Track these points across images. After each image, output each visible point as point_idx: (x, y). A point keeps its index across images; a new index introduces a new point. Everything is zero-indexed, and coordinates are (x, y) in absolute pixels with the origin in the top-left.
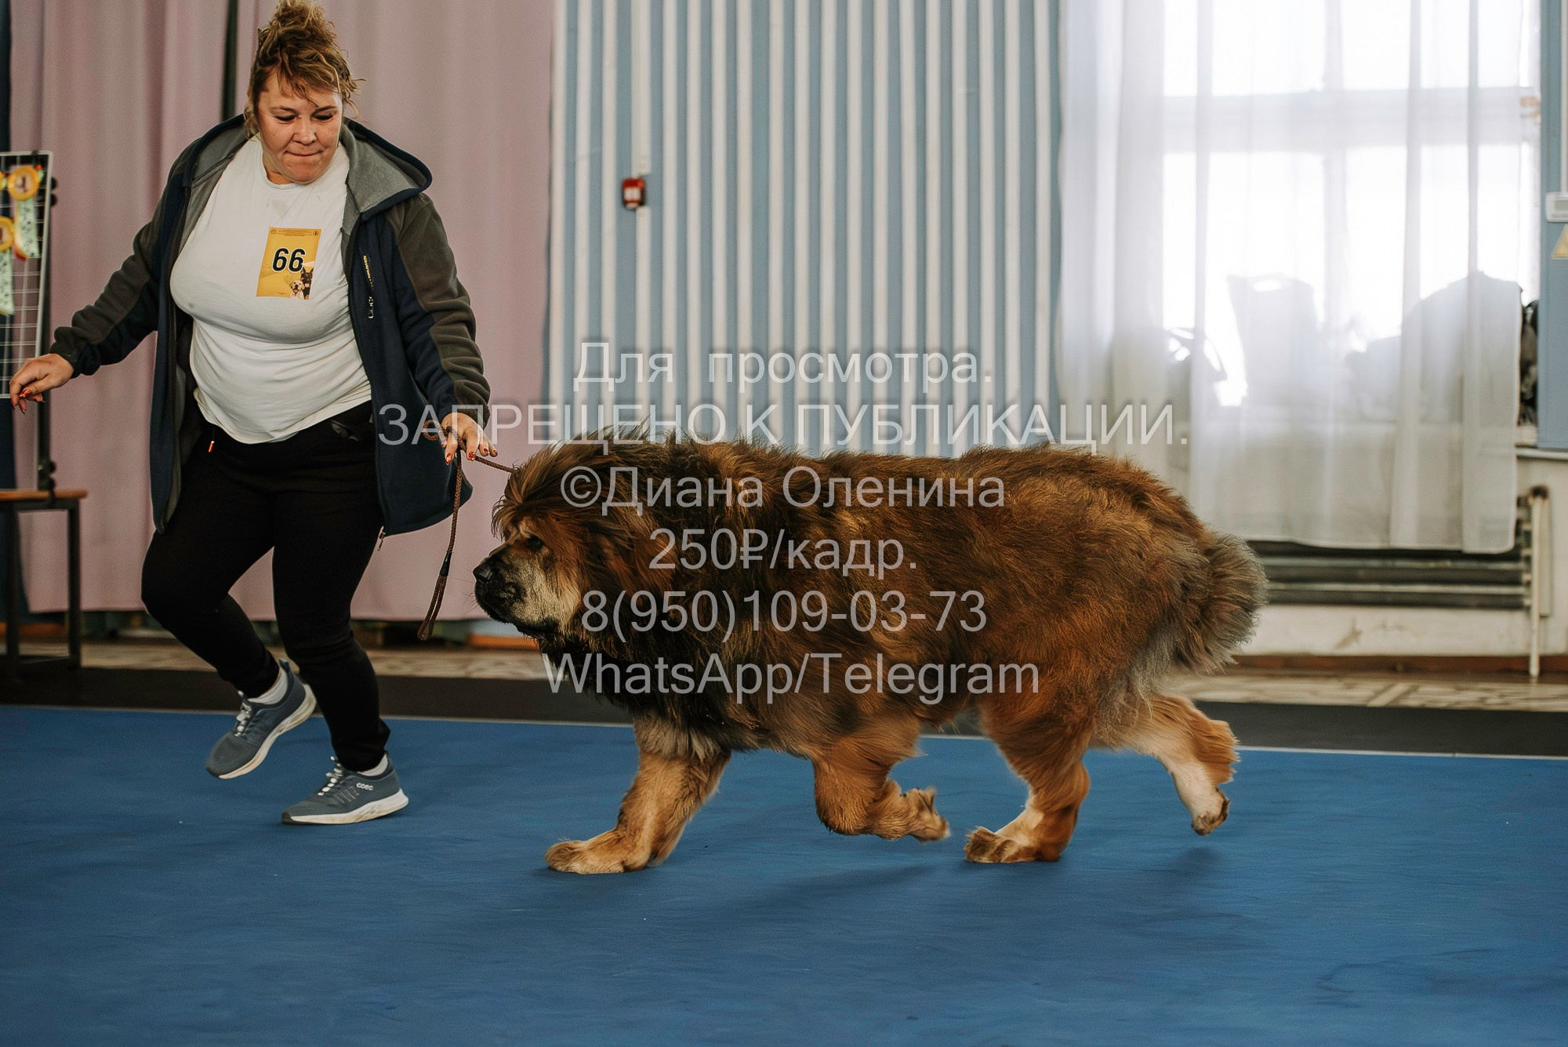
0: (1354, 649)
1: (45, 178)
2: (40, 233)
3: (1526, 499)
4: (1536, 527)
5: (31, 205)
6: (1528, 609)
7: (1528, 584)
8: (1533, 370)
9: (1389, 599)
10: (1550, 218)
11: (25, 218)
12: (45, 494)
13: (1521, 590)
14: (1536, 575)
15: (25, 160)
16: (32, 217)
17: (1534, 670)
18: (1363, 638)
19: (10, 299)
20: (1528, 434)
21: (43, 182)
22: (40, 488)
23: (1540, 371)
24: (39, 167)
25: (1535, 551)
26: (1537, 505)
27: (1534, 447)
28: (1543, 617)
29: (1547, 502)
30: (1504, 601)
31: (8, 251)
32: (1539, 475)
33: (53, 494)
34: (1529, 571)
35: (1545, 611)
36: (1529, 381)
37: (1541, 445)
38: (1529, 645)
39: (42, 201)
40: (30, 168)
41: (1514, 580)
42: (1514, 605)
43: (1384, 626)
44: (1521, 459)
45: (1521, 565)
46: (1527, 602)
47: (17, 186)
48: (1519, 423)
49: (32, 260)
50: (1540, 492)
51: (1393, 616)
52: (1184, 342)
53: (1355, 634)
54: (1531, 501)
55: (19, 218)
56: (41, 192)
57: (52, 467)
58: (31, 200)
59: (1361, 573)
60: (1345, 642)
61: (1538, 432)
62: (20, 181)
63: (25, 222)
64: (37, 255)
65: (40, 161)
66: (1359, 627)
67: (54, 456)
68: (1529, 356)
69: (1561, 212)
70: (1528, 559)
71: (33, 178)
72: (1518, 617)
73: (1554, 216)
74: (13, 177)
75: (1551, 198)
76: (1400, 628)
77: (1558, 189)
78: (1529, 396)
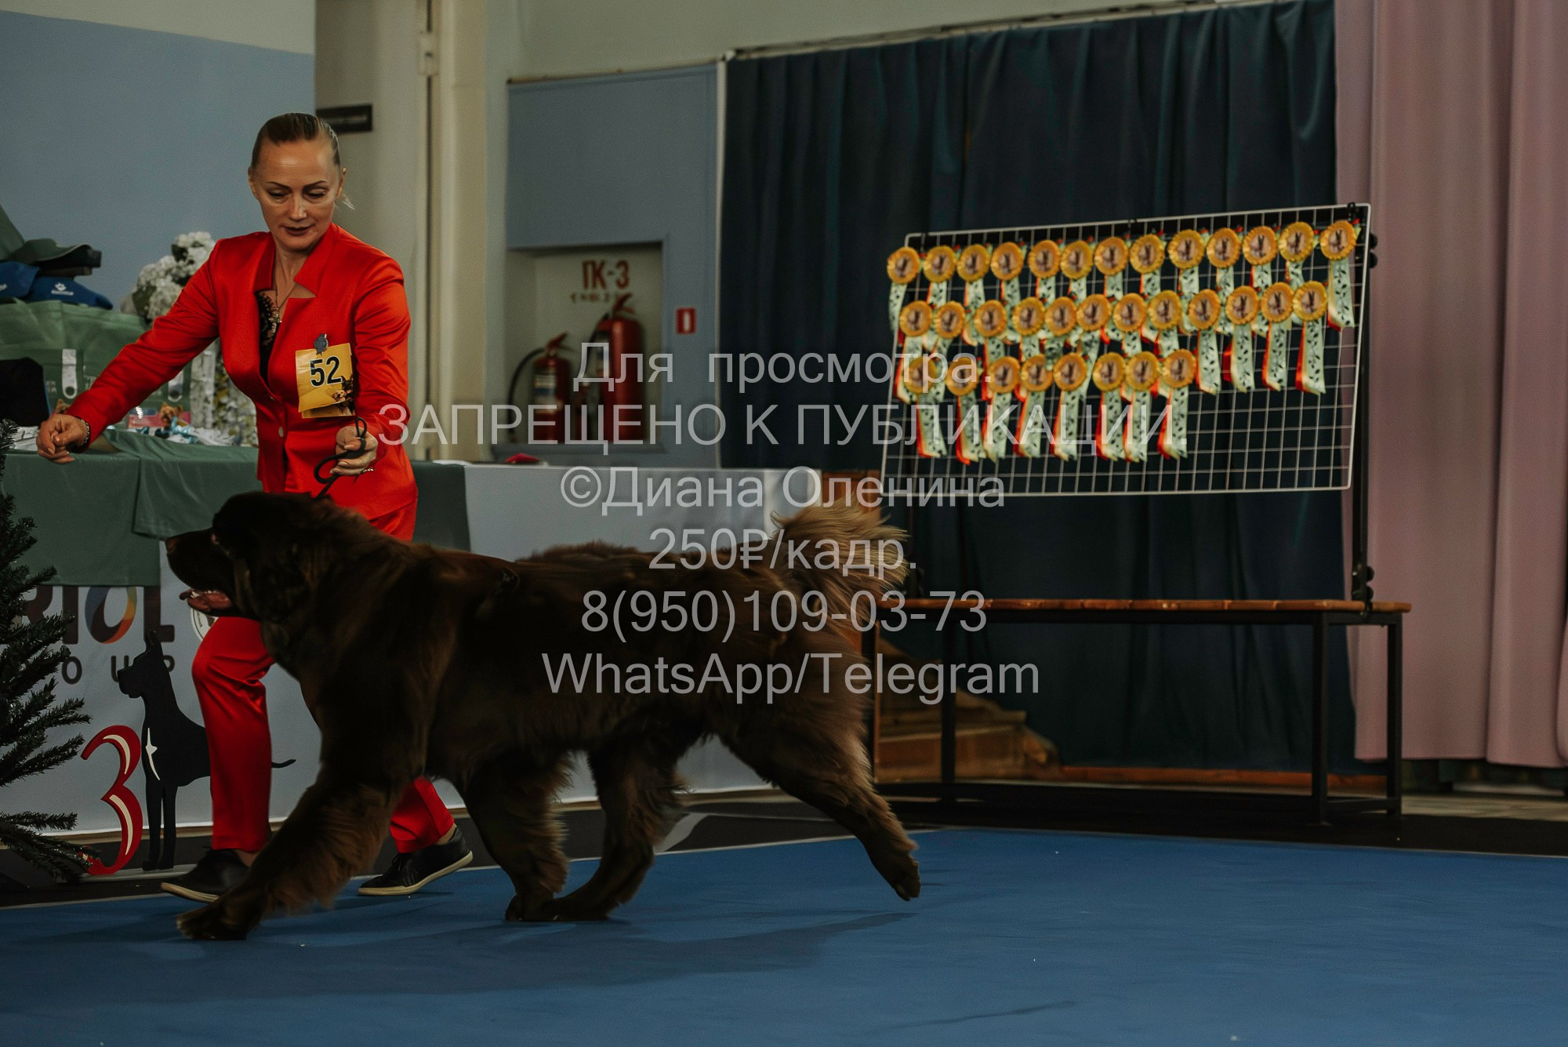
1: (1363, 233)
2: (1357, 300)
5: (1347, 266)
11: (1339, 282)
12: (1359, 604)
15: (1341, 214)
16: (1347, 280)
19: (1321, 375)
21: (1360, 239)
22: (1354, 598)
24: (1357, 221)
31: (1320, 320)
33: (1369, 604)
39: (1361, 261)
40: (1346, 222)
47: (1330, 244)
49: (1348, 329)
55: (1333, 281)
56: (1359, 251)
57: (1369, 574)
58: (1346, 261)
62: (1334, 239)
63: (1341, 285)
64: (1352, 324)
65: (1357, 215)
67: (1373, 561)
71: (1348, 233)
74: (1326, 234)
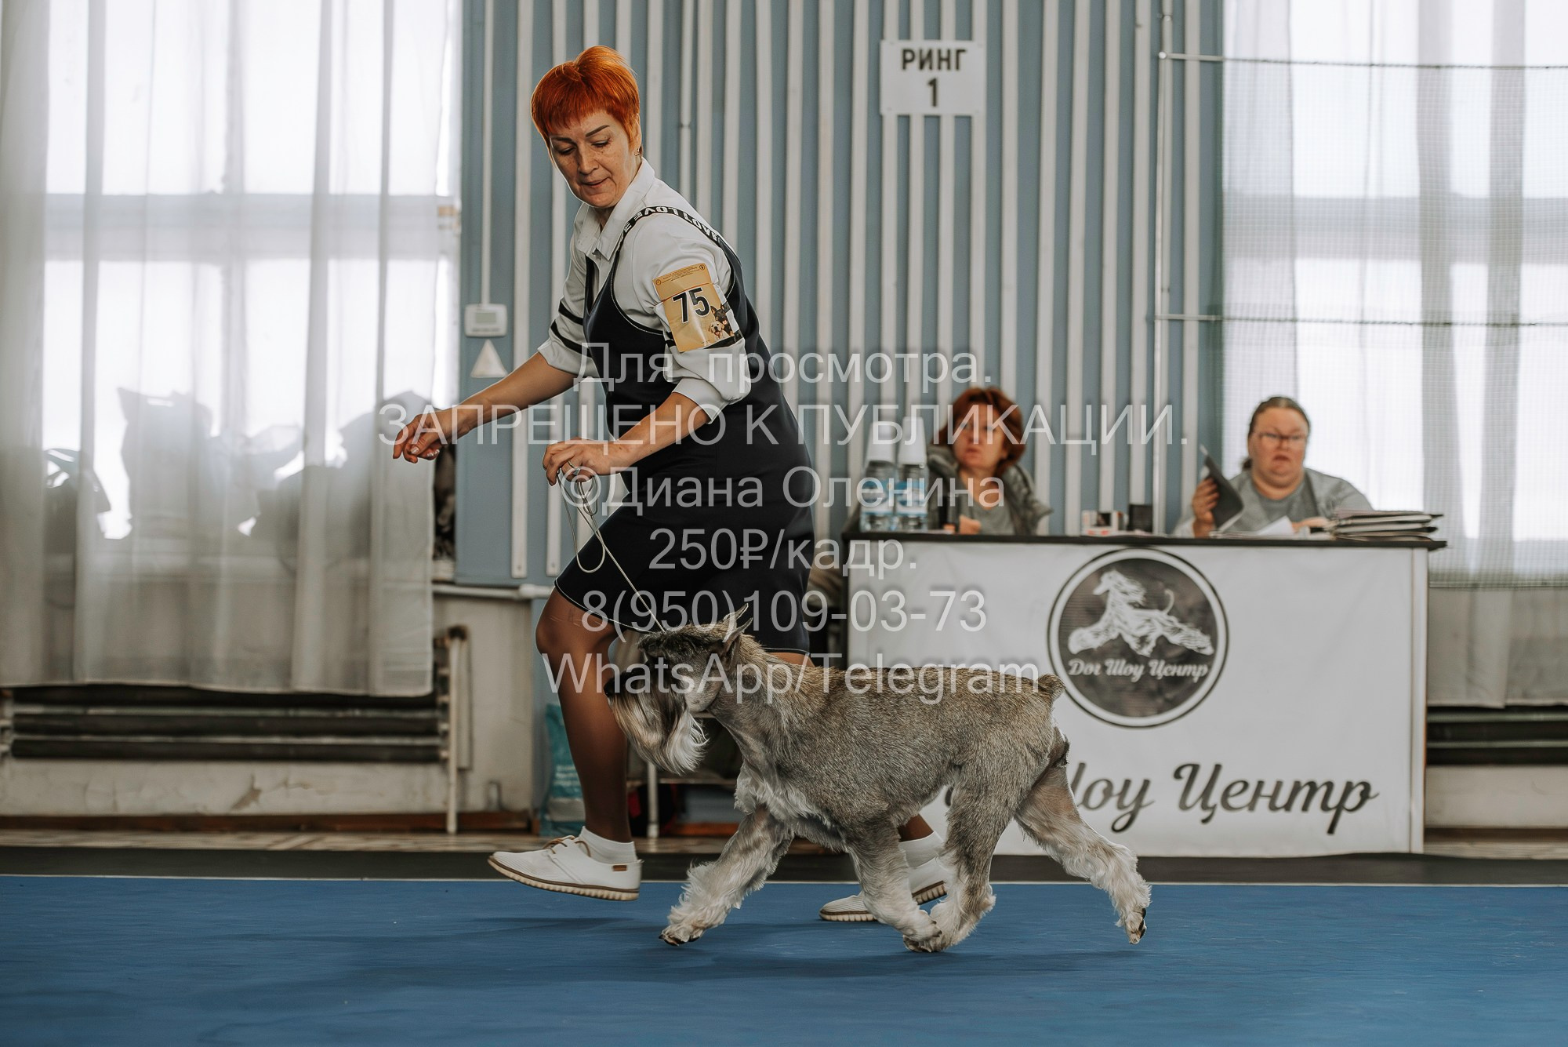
0: (252, 809)
3: (442, 640)
4: (455, 669)
6: (444, 762)
7: (446, 734)
8: (450, 499)
9: (292, 752)
10: (469, 332)
13: (436, 741)
14: (453, 725)
17: (452, 826)
18: (262, 797)
20: (445, 569)
23: (460, 501)
25: (453, 698)
26: (455, 650)
27: (451, 583)
28: (461, 771)
29: (465, 644)
30: (419, 753)
32: (456, 614)
34: (446, 720)
35: (464, 764)
36: (447, 512)
37: (460, 580)
38: (446, 803)
41: (430, 730)
42: (431, 757)
43: (285, 784)
44: (438, 597)
45: (438, 714)
46: (444, 754)
48: (435, 557)
50: (459, 633)
51: (296, 772)
52: (64, 466)
53: (254, 793)
54: (448, 642)
59: (261, 724)
60: (243, 802)
61: (455, 566)
66: (257, 785)
68: (445, 484)
69: (481, 326)
70: (445, 707)
72: (434, 771)
73: (476, 330)
75: (471, 310)
76: (304, 786)
77: (479, 301)
78: (446, 529)
